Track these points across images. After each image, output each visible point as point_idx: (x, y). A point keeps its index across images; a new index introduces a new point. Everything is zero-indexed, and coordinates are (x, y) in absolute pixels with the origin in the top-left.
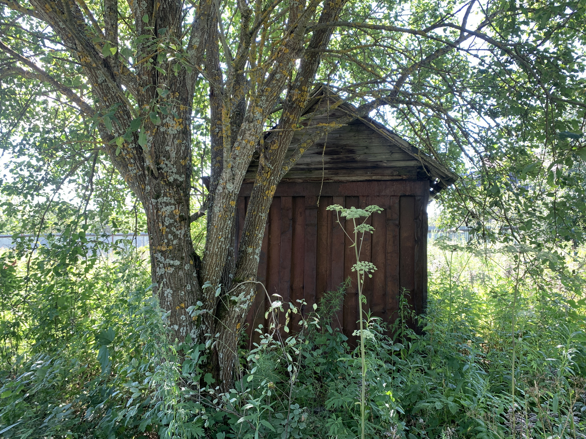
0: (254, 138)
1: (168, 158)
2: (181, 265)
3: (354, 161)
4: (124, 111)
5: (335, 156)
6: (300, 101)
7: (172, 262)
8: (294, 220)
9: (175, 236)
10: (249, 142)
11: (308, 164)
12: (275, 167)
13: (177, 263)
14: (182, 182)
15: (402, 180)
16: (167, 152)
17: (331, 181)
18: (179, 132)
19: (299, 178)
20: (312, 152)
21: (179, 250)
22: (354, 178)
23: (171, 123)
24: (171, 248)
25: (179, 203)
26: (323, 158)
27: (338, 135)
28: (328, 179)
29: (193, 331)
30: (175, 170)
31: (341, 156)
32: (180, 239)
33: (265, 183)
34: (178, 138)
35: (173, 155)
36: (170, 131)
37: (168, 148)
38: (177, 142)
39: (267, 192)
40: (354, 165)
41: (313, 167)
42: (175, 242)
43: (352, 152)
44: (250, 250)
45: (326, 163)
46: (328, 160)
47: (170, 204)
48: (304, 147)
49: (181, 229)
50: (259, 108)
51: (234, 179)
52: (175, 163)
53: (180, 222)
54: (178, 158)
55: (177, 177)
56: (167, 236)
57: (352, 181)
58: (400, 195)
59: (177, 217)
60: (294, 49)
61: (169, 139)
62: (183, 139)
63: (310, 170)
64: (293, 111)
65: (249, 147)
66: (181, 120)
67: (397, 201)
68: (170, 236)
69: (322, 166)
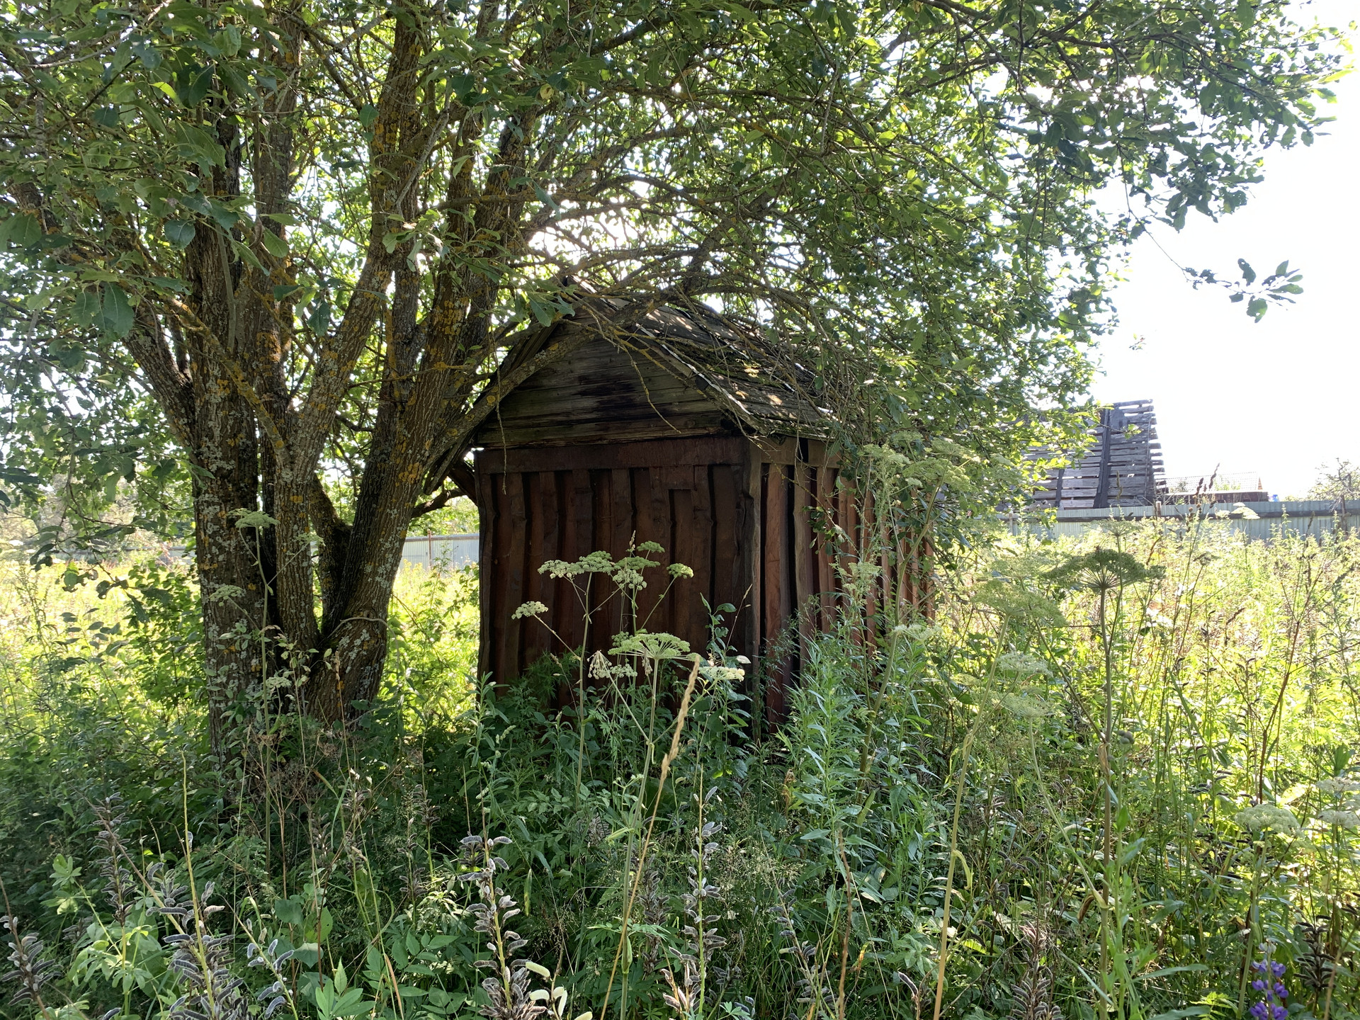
1: (211, 437)
3: (631, 404)
4: (165, 375)
5: (605, 398)
8: (561, 513)
9: (221, 549)
11: (568, 414)
14: (230, 471)
15: (708, 435)
16: (210, 429)
18: (224, 400)
22: (638, 436)
23: (215, 388)
24: (216, 566)
25: (225, 502)
27: (607, 360)
28: (599, 439)
29: (251, 686)
30: (219, 455)
31: (614, 397)
32: (229, 553)
35: (217, 432)
36: (213, 401)
37: (211, 424)
38: (221, 414)
40: (632, 412)
41: (574, 418)
42: (221, 558)
43: (629, 388)
45: (593, 410)
46: (595, 405)
47: (214, 504)
49: (229, 539)
51: (292, 463)
52: (220, 444)
54: (223, 437)
55: (223, 464)
56: (210, 549)
57: (636, 441)
58: (707, 463)
59: (224, 522)
61: (213, 409)
62: (231, 409)
63: (569, 424)
66: (226, 382)
67: (704, 474)
68: (214, 550)
69: (588, 416)
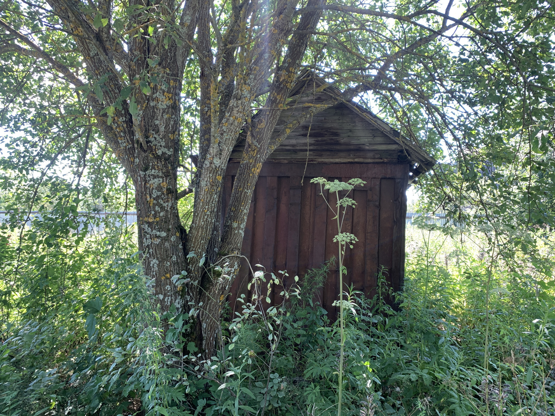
0: (241, 115)
1: (157, 132)
2: (168, 236)
3: (337, 143)
4: (115, 85)
5: (320, 139)
6: (287, 82)
7: (158, 233)
8: (278, 199)
9: (162, 208)
10: (236, 118)
11: (293, 146)
12: (261, 146)
13: (164, 234)
14: (170, 156)
15: (383, 163)
16: (157, 126)
17: (315, 162)
18: (168, 107)
19: (284, 159)
20: (298, 134)
21: (166, 222)
22: (337, 160)
23: (161, 98)
24: (158, 219)
25: (167, 176)
26: (308, 140)
27: (323, 118)
28: (312, 161)
29: (177, 301)
30: (163, 144)
31: (325, 138)
32: (167, 211)
33: (251, 161)
34: (167, 113)
35: (162, 129)
36: (160, 106)
37: (157, 122)
38: (166, 116)
39: (253, 170)
40: (338, 147)
41: (298, 148)
42: (162, 214)
43: (336, 134)
44: (235, 225)
45: (311, 145)
46: (313, 142)
47: (158, 177)
48: (290, 128)
49: (168, 201)
50: (247, 86)
51: (221, 154)
52: (164, 137)
53: (168, 194)
54: (167, 132)
55: (165, 150)
56: (154, 208)
57: (336, 163)
58: (380, 177)
59: (165, 190)
60: (282, 30)
61: (159, 114)
62: (173, 114)
63: (295, 151)
64: (280, 91)
65: (236, 123)
66: (170, 95)
67: (378, 183)
68: (157, 208)
69: (307, 148)
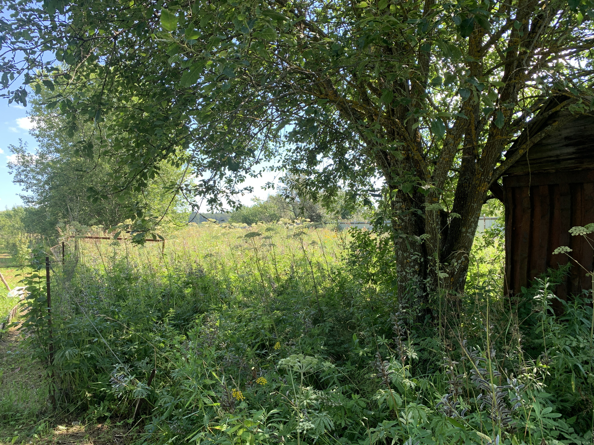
12: (484, 170)
17: (580, 169)
20: (561, 145)
25: (404, 201)
28: (577, 168)
39: (478, 189)
41: (562, 158)
44: (464, 230)
46: (574, 151)
48: (523, 149)
63: (558, 161)
69: (570, 157)
